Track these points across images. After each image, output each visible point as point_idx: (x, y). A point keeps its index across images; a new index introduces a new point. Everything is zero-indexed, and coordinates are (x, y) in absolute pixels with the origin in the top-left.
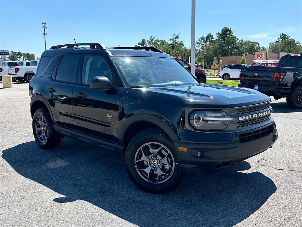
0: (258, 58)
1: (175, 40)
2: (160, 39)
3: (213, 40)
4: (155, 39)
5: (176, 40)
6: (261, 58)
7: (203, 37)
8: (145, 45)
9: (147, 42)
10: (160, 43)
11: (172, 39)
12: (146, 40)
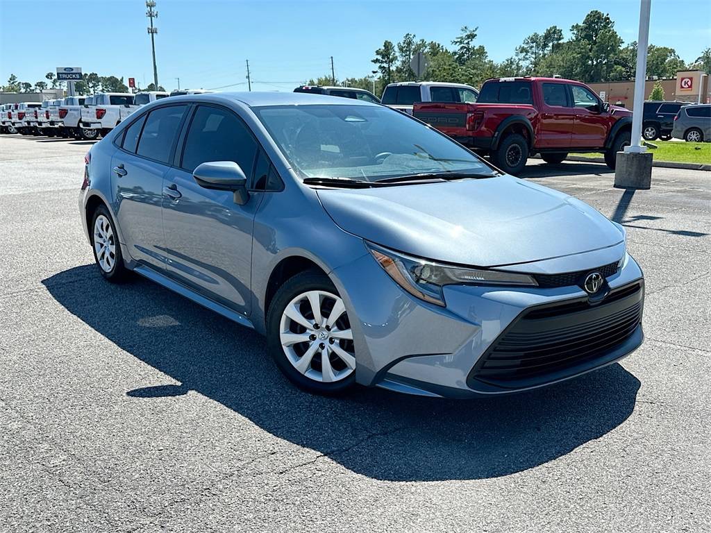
0: (682, 87)
1: (466, 41)
2: (428, 41)
3: (561, 42)
4: (417, 41)
5: (468, 43)
6: (690, 87)
7: (536, 35)
8: (391, 57)
9: (396, 49)
10: (426, 50)
11: (459, 40)
12: (395, 44)
